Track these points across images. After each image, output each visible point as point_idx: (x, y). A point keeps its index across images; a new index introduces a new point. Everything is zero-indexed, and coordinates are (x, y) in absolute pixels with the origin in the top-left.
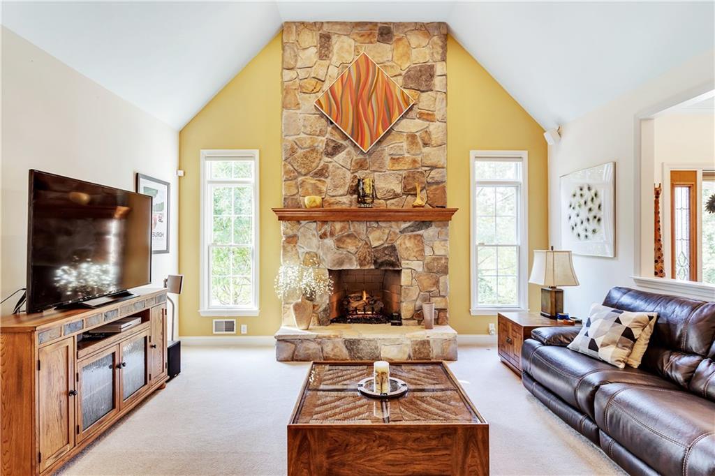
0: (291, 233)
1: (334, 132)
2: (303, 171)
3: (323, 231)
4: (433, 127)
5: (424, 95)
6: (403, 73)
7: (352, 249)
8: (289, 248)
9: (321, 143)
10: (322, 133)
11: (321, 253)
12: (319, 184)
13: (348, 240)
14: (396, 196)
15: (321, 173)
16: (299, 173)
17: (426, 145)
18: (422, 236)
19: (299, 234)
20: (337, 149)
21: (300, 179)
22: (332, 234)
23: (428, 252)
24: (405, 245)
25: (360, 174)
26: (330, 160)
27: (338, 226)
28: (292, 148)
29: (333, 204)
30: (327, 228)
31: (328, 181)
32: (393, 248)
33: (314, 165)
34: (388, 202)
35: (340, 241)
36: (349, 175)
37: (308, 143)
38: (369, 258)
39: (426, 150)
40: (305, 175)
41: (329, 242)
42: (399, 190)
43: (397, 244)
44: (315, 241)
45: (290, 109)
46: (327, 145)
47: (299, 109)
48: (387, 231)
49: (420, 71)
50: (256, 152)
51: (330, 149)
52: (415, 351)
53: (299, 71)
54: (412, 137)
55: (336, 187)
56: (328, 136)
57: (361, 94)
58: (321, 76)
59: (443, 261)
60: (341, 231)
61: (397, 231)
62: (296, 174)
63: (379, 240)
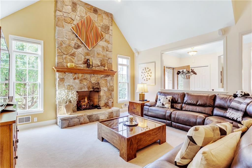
0: (62, 77)
1: (78, 40)
2: (66, 53)
3: (75, 77)
4: (109, 46)
5: (106, 35)
6: (101, 26)
7: (85, 84)
8: (61, 83)
9: (73, 43)
10: (73, 40)
11: (74, 85)
12: (72, 59)
13: (84, 80)
14: (99, 66)
15: (73, 55)
16: (64, 54)
17: (107, 51)
18: (107, 79)
19: (65, 78)
20: (79, 47)
21: (64, 56)
22: (78, 78)
23: (108, 85)
24: (102, 82)
25: (87, 57)
26: (76, 50)
27: (80, 75)
28: (61, 43)
29: (77, 67)
30: (76, 76)
31: (75, 58)
32: (98, 83)
33: (70, 51)
34: (96, 68)
35: (81, 80)
36: (83, 57)
37: (68, 42)
38: (91, 87)
39: (107, 52)
40: (66, 55)
41: (77, 81)
42: (99, 64)
43: (99, 82)
44: (72, 80)
45: (60, 27)
46: (75, 44)
47: (64, 28)
48: (97, 78)
49: (106, 27)
50: (42, 42)
51: (76, 47)
52: (109, 116)
53: (64, 13)
54: (103, 47)
55: (78, 61)
56: (75, 41)
57: (88, 29)
58: (73, 18)
59: (112, 87)
60: (81, 77)
61: (100, 78)
62: (62, 54)
63: (94, 80)
